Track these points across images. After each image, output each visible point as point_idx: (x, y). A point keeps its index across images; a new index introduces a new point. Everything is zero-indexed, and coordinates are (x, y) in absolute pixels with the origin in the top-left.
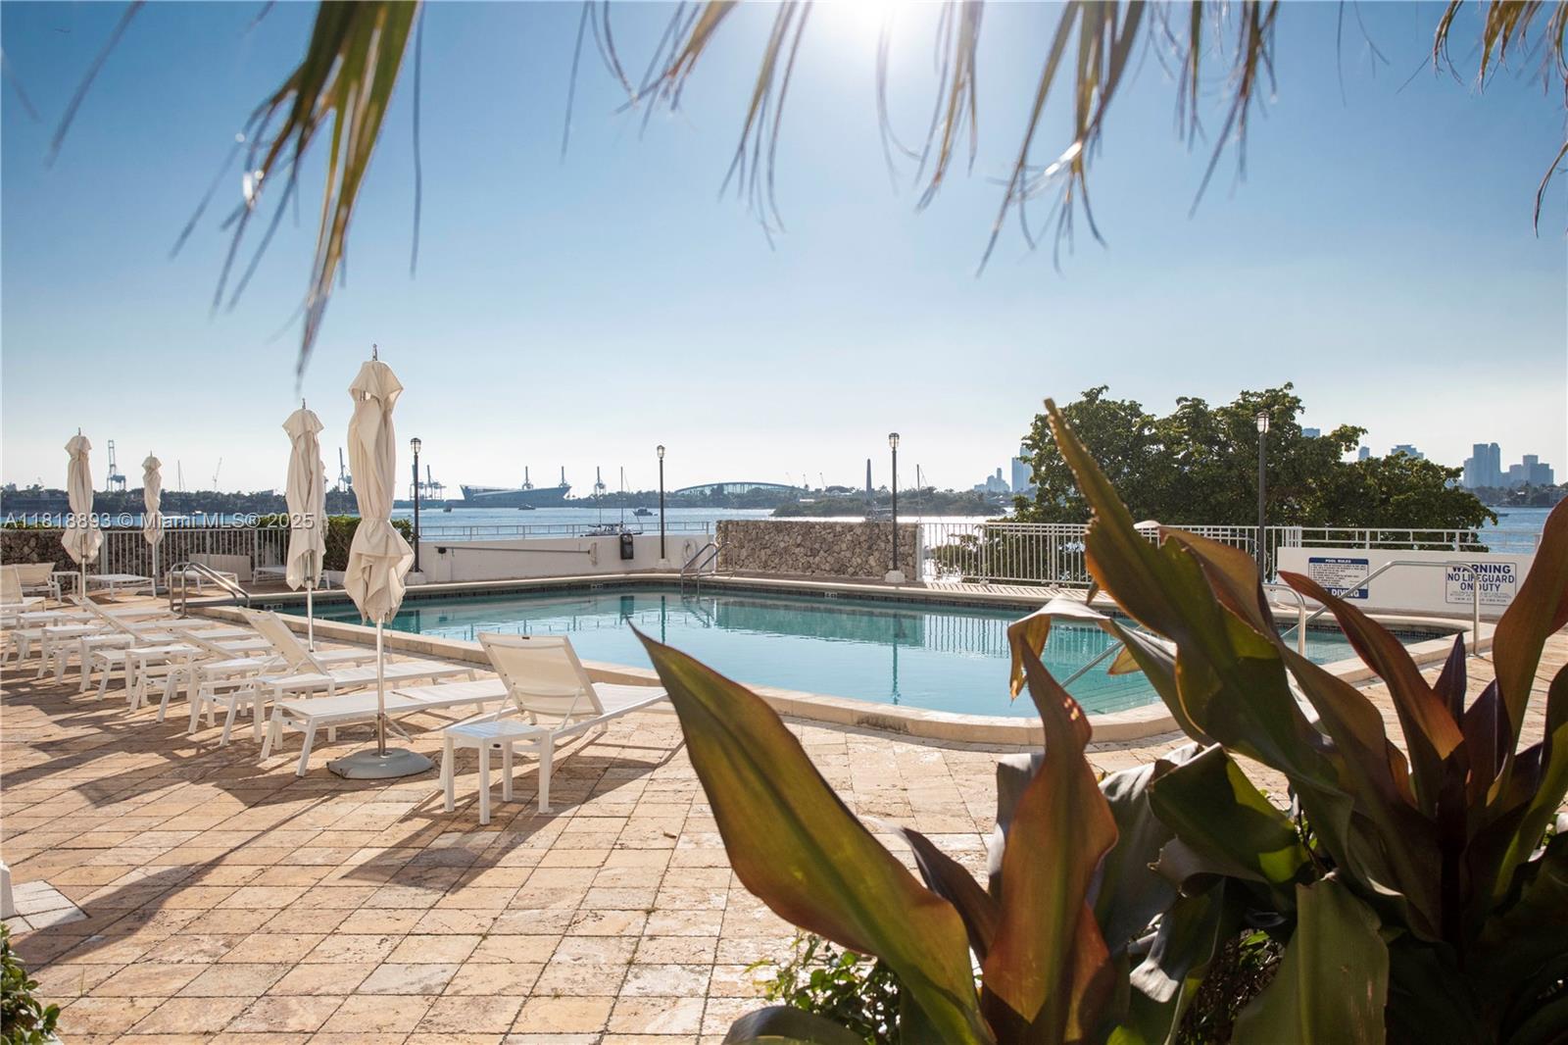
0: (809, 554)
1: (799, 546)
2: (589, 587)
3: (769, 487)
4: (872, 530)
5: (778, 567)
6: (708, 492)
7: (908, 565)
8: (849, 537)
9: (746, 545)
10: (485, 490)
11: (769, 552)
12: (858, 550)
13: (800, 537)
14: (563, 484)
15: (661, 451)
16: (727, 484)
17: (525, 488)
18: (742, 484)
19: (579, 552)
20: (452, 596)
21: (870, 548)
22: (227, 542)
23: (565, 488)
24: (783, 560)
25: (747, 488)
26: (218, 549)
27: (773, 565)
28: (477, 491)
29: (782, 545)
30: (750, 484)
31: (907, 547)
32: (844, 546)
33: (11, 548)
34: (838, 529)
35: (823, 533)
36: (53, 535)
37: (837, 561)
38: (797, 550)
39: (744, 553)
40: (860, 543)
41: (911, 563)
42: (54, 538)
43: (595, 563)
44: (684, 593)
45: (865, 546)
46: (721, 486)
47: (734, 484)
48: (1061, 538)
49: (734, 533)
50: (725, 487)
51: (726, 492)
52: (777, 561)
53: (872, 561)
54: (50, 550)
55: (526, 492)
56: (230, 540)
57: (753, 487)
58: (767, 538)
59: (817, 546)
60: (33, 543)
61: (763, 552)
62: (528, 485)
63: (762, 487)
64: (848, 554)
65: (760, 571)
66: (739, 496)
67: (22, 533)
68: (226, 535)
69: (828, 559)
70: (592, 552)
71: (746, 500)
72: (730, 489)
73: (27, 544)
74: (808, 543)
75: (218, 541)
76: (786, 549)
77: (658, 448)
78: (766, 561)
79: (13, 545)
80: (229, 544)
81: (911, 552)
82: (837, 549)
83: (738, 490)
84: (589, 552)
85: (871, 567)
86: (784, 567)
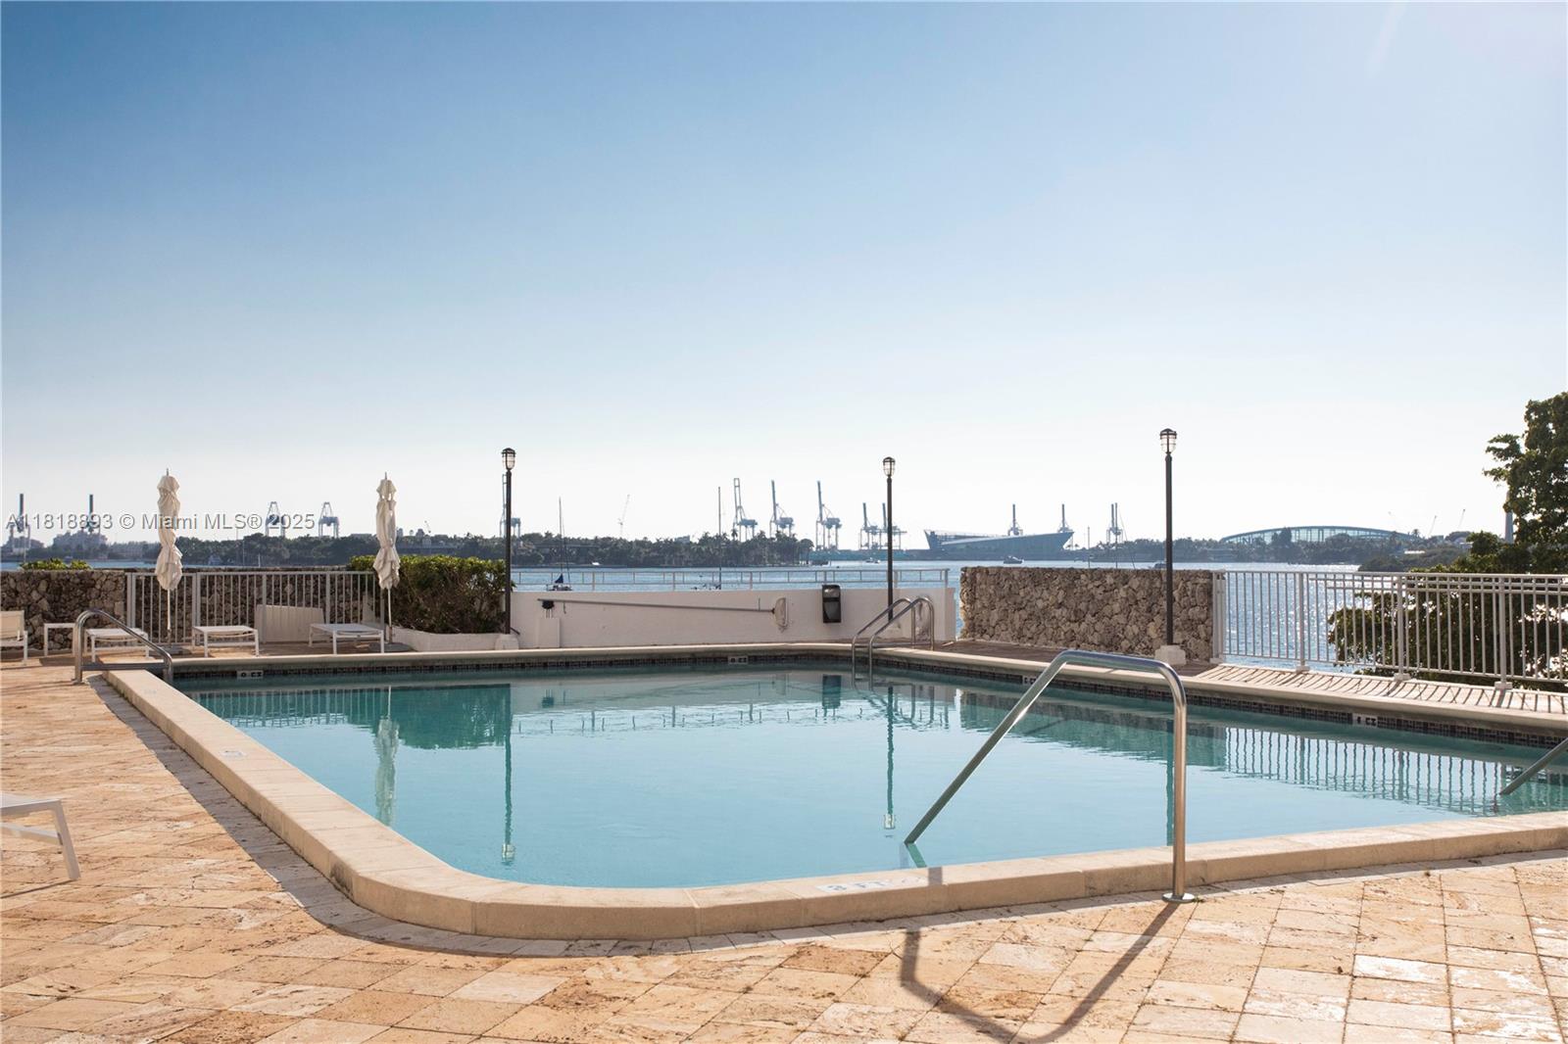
0: (1073, 618)
1: (1060, 605)
2: (725, 660)
3: (1362, 533)
4: (1152, 583)
5: (1035, 637)
6: (1268, 540)
7: (1198, 637)
8: (1122, 593)
9: (997, 605)
10: (957, 537)
11: (1024, 614)
12: (1134, 613)
13: (1061, 593)
14: (1064, 528)
15: (888, 465)
16: (1298, 529)
17: (1012, 533)
18: (1321, 529)
19: (759, 611)
20: (511, 666)
21: (1149, 610)
22: (312, 590)
23: (1066, 534)
24: (1041, 627)
25: (1327, 534)
26: (300, 599)
27: (1029, 635)
28: (946, 538)
29: (1040, 604)
30: (1333, 528)
31: (1197, 609)
32: (1116, 607)
33: (17, 593)
34: (1109, 580)
35: (1090, 586)
36: (68, 577)
37: (1108, 629)
38: (1058, 613)
39: (995, 616)
40: (1136, 603)
41: (1203, 635)
42: (68, 580)
43: (784, 627)
44: (857, 671)
45: (1143, 606)
46: (1287, 532)
47: (1309, 528)
48: (1529, 597)
49: (983, 586)
50: (1293, 532)
51: (1293, 540)
52: (1033, 629)
53: (1152, 631)
54: (63, 596)
55: (1014, 539)
56: (316, 587)
57: (1338, 532)
58: (1022, 594)
59: (1082, 606)
60: (43, 587)
61: (1017, 616)
62: (1015, 530)
63: (1350, 533)
64: (1122, 619)
65: (1013, 643)
66: (1311, 546)
67: (31, 574)
68: (312, 581)
69: (1097, 627)
70: (778, 611)
71: (1321, 551)
72: (1303, 535)
73: (37, 588)
74: (1072, 602)
75: (300, 589)
76: (1045, 610)
77: (884, 462)
78: (1021, 629)
79: (19, 589)
80: (315, 593)
81: (1203, 616)
82: (1107, 610)
83: (1314, 537)
84: (773, 611)
85: (1151, 640)
86: (1043, 639)
